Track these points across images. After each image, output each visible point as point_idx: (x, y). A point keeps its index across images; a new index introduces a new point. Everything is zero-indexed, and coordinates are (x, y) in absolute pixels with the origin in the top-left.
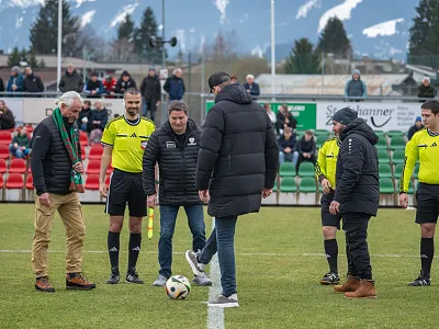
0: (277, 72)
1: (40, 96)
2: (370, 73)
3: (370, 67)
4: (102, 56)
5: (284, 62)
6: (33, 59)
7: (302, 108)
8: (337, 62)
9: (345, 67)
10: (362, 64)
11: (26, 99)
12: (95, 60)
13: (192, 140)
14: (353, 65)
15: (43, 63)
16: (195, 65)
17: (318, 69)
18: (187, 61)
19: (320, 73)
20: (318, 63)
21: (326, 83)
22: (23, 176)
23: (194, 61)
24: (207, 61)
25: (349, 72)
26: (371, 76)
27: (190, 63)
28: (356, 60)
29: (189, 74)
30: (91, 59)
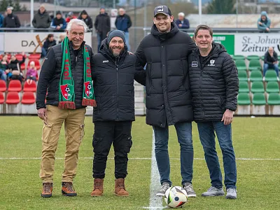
0: (203, 13)
1: (17, 31)
2: (272, 12)
3: (271, 8)
4: (70, 2)
5: (206, 5)
6: (17, 5)
7: (223, 39)
8: (247, 4)
9: (253, 8)
10: (266, 6)
11: (6, 33)
12: (64, 5)
13: (212, 62)
14: (259, 7)
15: (25, 8)
16: (140, 8)
17: (233, 10)
18: (133, 5)
19: (235, 12)
20: (233, 6)
21: (239, 20)
22: (4, 94)
23: (138, 4)
24: (149, 5)
25: (256, 12)
26: (273, 15)
27: (135, 6)
28: (261, 3)
29: (135, 15)
30: (61, 5)
